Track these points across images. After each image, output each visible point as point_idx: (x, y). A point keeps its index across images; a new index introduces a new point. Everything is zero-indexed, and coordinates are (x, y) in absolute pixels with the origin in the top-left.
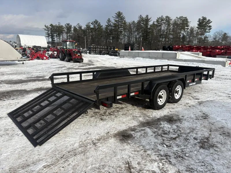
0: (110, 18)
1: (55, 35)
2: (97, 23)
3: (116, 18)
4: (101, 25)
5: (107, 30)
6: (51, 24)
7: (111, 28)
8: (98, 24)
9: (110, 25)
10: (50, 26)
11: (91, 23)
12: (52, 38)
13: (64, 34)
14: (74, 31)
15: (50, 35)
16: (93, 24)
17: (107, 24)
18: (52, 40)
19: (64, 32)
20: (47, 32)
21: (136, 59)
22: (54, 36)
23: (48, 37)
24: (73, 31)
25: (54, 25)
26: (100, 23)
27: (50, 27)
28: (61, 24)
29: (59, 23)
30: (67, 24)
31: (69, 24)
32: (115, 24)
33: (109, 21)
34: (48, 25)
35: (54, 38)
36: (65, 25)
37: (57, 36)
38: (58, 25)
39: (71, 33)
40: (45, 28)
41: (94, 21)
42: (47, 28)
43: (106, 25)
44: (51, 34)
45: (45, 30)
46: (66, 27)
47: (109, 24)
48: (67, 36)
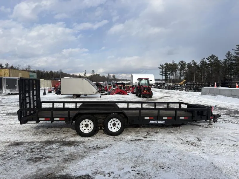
0: (230, 52)
1: (169, 72)
2: (213, 58)
3: (237, 50)
4: (219, 60)
5: (225, 65)
6: (166, 63)
7: (231, 62)
8: (216, 59)
9: (230, 59)
10: (165, 64)
11: (207, 59)
12: (166, 76)
13: (178, 71)
14: (188, 68)
15: (164, 73)
16: (208, 60)
17: (226, 58)
18: (166, 78)
19: (177, 69)
20: (161, 70)
21: (216, 97)
22: (168, 74)
23: (162, 74)
24: (186, 68)
25: (168, 63)
26: (217, 57)
27: (165, 66)
28: (175, 62)
29: (173, 61)
30: (181, 61)
31: (183, 61)
32: (235, 57)
33: (229, 54)
34: (163, 64)
35: (168, 76)
36: (179, 62)
37: (170, 73)
38: (172, 63)
39: (185, 70)
40: (160, 67)
41: (210, 57)
42: (162, 67)
43: (225, 60)
44: (165, 71)
45: (160, 69)
46: (180, 65)
47: (228, 58)
48: (181, 73)
